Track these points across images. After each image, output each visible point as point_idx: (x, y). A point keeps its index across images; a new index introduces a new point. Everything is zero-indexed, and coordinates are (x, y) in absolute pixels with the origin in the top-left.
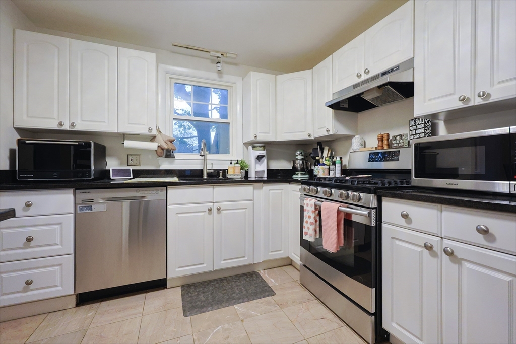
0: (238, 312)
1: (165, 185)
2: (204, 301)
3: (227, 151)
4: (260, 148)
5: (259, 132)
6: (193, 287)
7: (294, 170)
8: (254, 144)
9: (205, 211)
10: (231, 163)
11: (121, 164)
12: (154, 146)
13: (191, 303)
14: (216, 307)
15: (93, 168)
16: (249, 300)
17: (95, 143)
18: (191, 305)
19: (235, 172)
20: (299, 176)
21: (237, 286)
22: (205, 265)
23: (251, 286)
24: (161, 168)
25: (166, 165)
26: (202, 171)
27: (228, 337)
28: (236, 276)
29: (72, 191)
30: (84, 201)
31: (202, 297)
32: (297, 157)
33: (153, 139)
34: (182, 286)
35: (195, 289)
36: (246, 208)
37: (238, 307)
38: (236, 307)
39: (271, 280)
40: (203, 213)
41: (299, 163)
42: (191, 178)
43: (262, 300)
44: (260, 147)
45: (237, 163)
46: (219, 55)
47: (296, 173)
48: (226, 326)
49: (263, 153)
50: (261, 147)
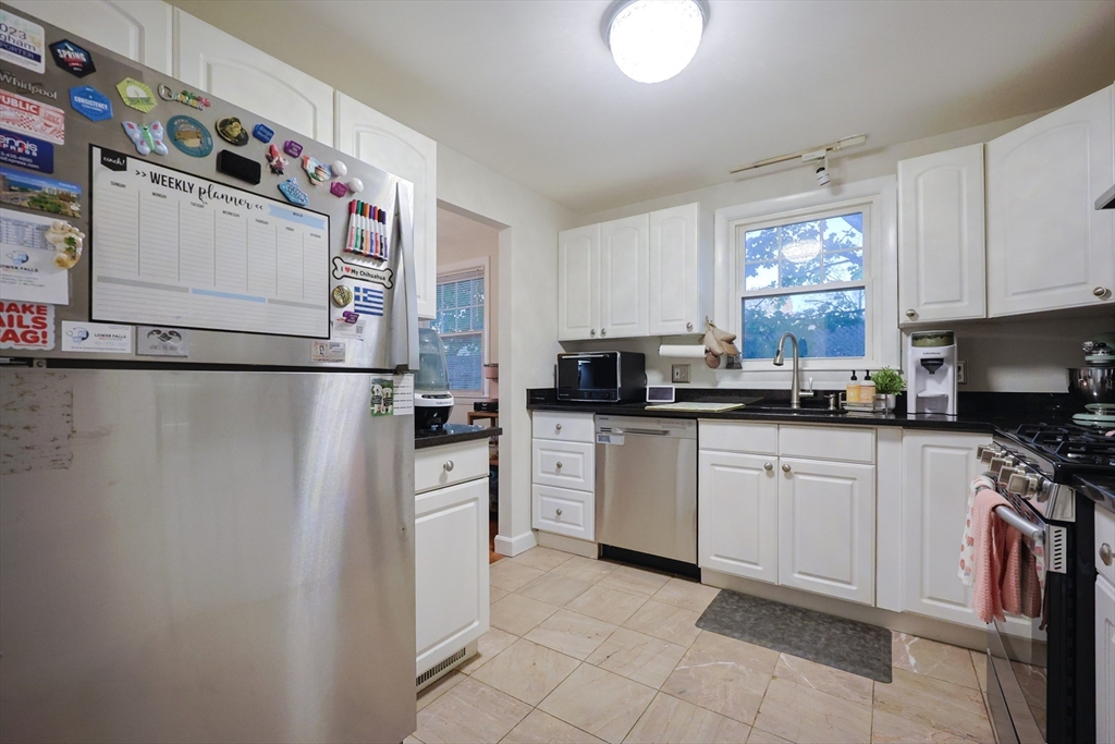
0: (779, 664)
1: (694, 416)
2: (736, 622)
3: (858, 350)
4: (933, 341)
5: (923, 301)
6: (736, 598)
7: (1077, 398)
8: (917, 332)
9: (761, 470)
10: (854, 378)
11: (665, 380)
12: (698, 351)
13: (716, 615)
14: (748, 638)
15: (619, 385)
16: (815, 661)
17: (622, 353)
18: (713, 617)
19: (860, 398)
20: (1099, 416)
21: (816, 630)
22: (759, 568)
23: (846, 643)
24: (719, 387)
25: (727, 381)
26: (789, 393)
27: (731, 680)
28: (831, 617)
29: (591, 415)
30: (603, 430)
31: (738, 617)
32: (1088, 358)
33: (700, 339)
34: (723, 590)
35: (738, 601)
36: (854, 479)
37: (787, 658)
38: (783, 655)
39: (907, 658)
40: (757, 473)
41: (1094, 379)
42: (763, 406)
43: (847, 675)
44: (929, 337)
45: (868, 378)
46: (822, 153)
47: (1088, 406)
48: (742, 668)
49: (939, 351)
50: (936, 336)
